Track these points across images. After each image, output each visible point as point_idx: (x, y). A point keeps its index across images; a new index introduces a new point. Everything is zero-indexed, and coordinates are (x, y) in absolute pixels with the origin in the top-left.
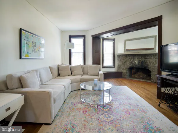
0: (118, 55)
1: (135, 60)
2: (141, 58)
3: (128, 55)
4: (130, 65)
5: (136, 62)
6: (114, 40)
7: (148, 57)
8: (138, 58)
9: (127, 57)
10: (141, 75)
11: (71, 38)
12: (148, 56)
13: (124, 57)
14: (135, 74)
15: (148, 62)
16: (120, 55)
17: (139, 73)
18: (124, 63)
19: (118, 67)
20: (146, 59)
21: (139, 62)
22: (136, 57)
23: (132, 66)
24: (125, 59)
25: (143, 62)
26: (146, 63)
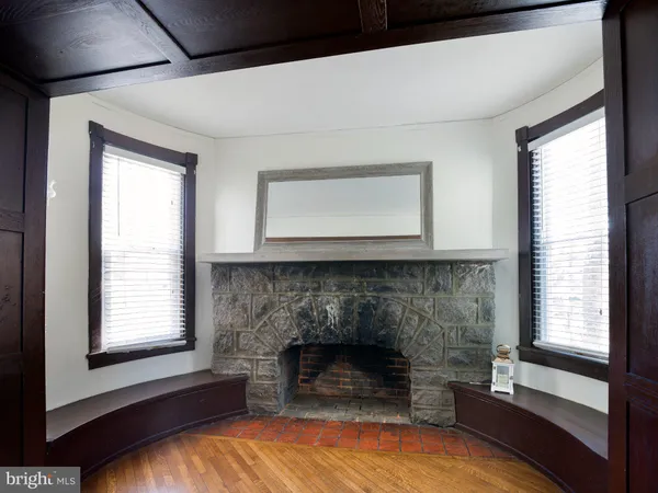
0: (216, 267)
1: (324, 296)
2: (359, 288)
4: (295, 333)
5: (333, 310)
6: (189, 162)
7: (396, 283)
8: (340, 288)
9: (273, 278)
10: (347, 377)
12: (394, 275)
13: (257, 276)
14: (314, 375)
15: (396, 308)
17: (335, 369)
18: (259, 316)
19: (217, 344)
20: (386, 289)
21: (346, 307)
22: (332, 281)
23: (306, 335)
24: (265, 290)
25: (366, 311)
26: (386, 313)
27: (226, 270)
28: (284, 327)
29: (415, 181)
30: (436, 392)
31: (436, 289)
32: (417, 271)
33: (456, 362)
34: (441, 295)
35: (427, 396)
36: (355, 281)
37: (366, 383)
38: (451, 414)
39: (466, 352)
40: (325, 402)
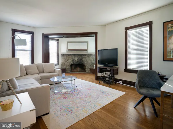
0: (61, 54)
1: (75, 58)
2: (80, 57)
3: (71, 54)
4: (72, 63)
5: (76, 60)
6: (58, 40)
7: (84, 56)
8: (77, 57)
9: (69, 56)
10: (78, 69)
11: (15, 32)
12: (83, 55)
13: (67, 55)
14: (74, 69)
15: (84, 59)
16: (64, 54)
17: (77, 68)
18: (67, 61)
19: (62, 64)
20: (83, 57)
21: (78, 59)
22: (76, 56)
23: (73, 63)
24: (68, 57)
25: (80, 60)
26: (83, 60)
27: (63, 55)
28: (70, 62)
29: (86, 44)
30: (88, 69)
31: (88, 57)
32: (86, 55)
33: (90, 66)
34: (89, 58)
35: (87, 70)
36: (79, 56)
37: (81, 70)
38: (90, 72)
39: (92, 65)
40: (75, 72)
